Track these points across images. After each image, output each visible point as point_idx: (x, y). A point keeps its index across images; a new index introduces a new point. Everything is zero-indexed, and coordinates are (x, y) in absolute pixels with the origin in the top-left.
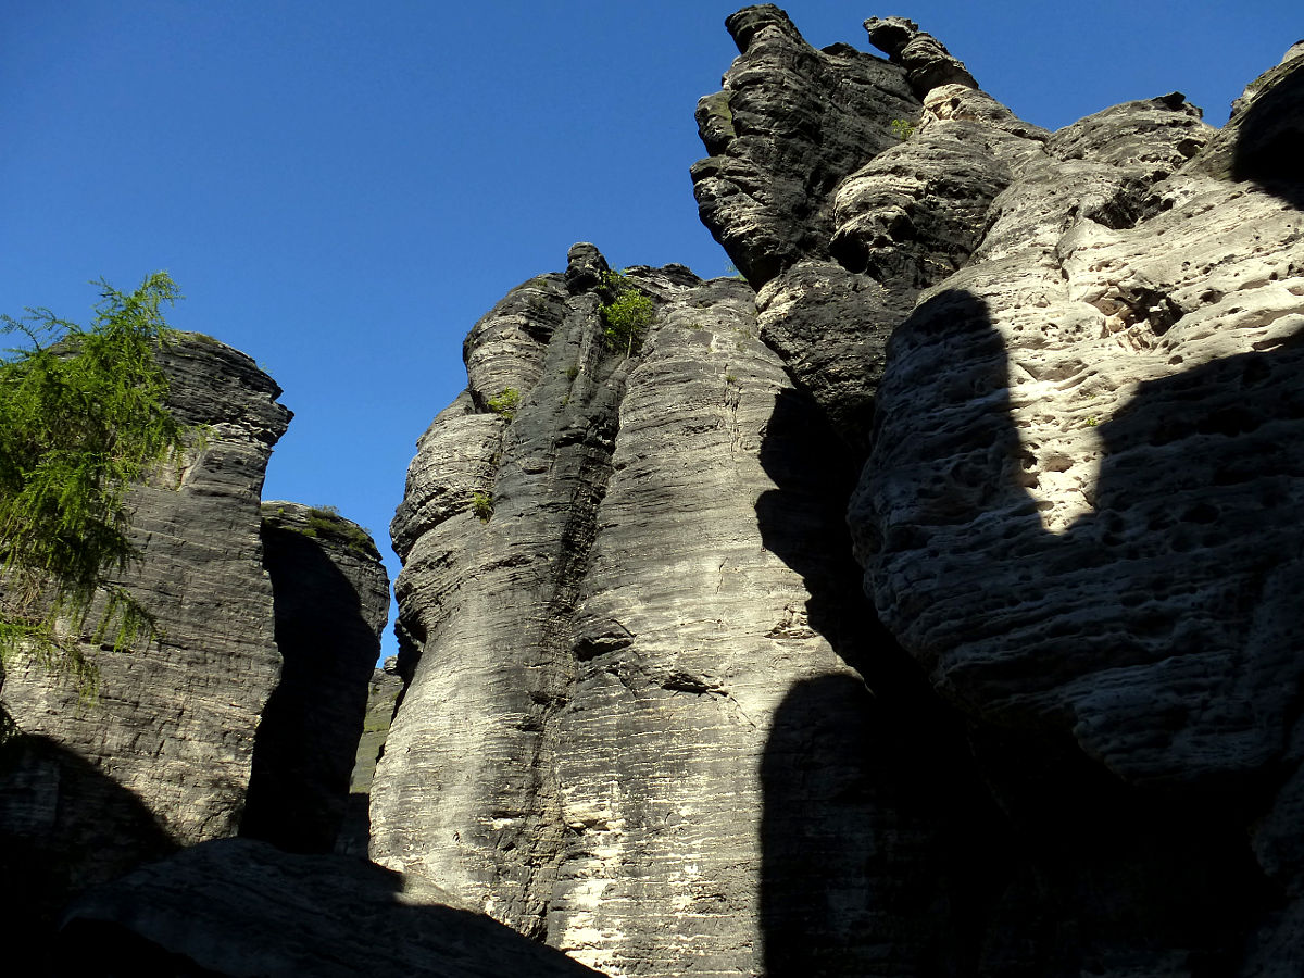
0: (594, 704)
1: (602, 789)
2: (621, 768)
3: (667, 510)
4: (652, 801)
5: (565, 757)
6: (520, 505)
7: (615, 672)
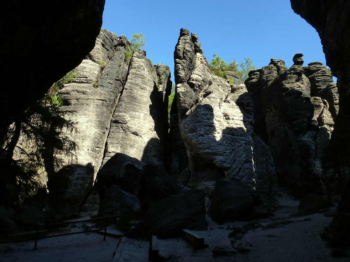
0: (117, 132)
1: (117, 147)
2: (121, 144)
3: (135, 102)
4: (126, 151)
5: (111, 140)
6: (106, 89)
7: (122, 128)
